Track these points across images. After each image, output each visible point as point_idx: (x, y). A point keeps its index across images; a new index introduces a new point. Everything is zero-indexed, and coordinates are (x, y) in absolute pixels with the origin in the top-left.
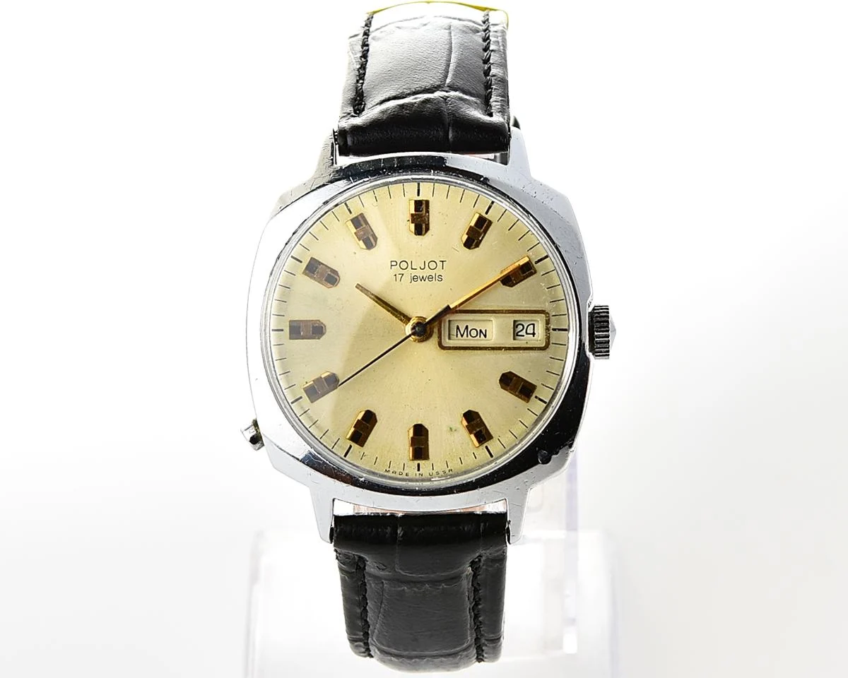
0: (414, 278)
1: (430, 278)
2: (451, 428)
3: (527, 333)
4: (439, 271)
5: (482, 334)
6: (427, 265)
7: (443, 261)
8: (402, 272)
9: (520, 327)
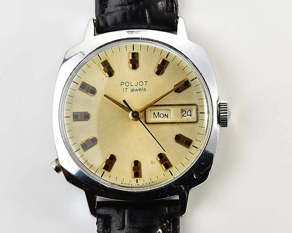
0: (133, 90)
1: (140, 90)
2: (152, 162)
3: (187, 115)
4: (144, 86)
5: (166, 116)
6: (138, 84)
7: (146, 82)
8: (127, 87)
9: (184, 112)
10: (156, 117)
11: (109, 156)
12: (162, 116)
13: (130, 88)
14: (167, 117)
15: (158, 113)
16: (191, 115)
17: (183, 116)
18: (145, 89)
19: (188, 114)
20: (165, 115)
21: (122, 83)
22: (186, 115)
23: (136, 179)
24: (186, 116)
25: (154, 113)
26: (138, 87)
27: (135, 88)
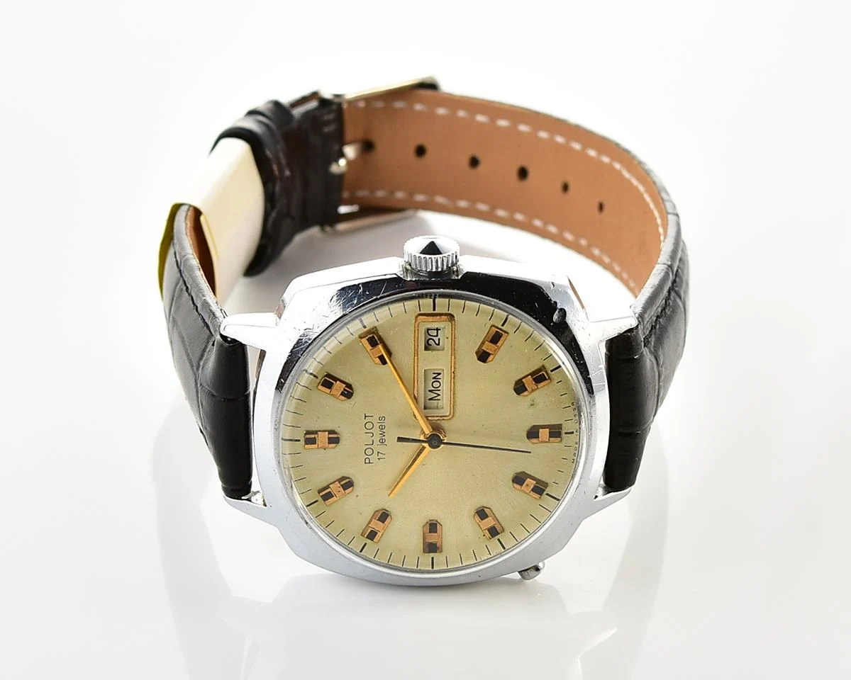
0: (382, 442)
1: (382, 428)
2: (532, 405)
3: (437, 336)
4: (375, 420)
5: (436, 375)
6: (369, 431)
7: (365, 416)
8: (375, 452)
9: (431, 342)
10: (439, 395)
11: (515, 485)
12: (436, 385)
13: (377, 447)
14: (439, 374)
15: (430, 391)
16: (437, 330)
17: (439, 344)
18: (382, 418)
19: (435, 334)
20: (434, 378)
21: (367, 461)
22: (437, 338)
23: (564, 435)
24: (439, 339)
25: (431, 399)
26: (376, 431)
27: (377, 438)
